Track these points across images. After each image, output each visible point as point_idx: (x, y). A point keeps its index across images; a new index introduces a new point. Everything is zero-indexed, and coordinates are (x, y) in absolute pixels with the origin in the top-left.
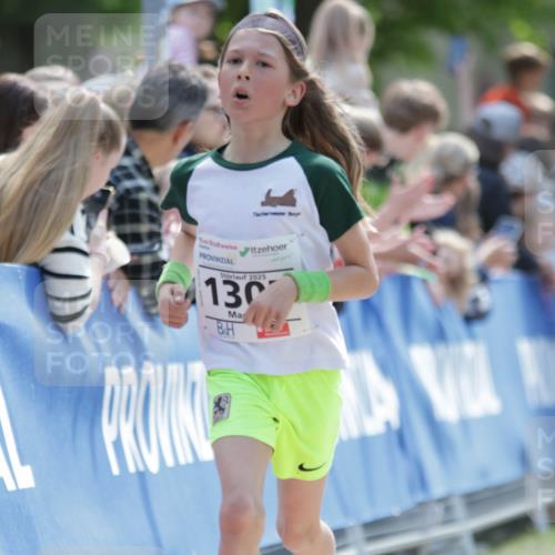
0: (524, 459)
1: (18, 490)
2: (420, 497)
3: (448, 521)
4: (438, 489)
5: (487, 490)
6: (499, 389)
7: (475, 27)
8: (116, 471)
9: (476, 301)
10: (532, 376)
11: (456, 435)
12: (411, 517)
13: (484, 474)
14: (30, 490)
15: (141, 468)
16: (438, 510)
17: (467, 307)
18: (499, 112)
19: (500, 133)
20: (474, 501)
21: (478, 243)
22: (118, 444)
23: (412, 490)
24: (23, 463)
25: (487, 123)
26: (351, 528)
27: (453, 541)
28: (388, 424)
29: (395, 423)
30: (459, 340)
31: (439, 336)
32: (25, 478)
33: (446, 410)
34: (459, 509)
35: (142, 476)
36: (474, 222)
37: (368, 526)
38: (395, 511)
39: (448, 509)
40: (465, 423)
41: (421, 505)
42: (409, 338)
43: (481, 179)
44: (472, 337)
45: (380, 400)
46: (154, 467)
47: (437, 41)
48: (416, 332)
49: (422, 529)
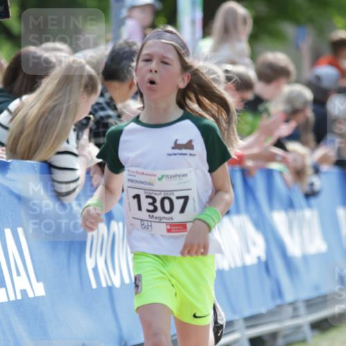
1: (35, 297)
2: (278, 302)
3: (295, 316)
4: (289, 297)
5: (319, 297)
6: (326, 238)
7: (311, 20)
8: (94, 286)
9: (312, 185)
11: (301, 266)
12: (273, 313)
13: (317, 288)
14: (42, 297)
15: (110, 284)
16: (290, 310)
17: (307, 188)
18: (326, 71)
19: (326, 84)
20: (311, 304)
21: (313, 150)
22: (95, 270)
23: (273, 297)
24: (38, 281)
25: (318, 78)
26: (236, 320)
27: (298, 328)
28: (259, 258)
29: (263, 257)
30: (301, 208)
31: (290, 205)
32: (39, 290)
33: (294, 249)
34: (302, 309)
35: (110, 289)
36: (311, 137)
37: (247, 319)
38: (263, 310)
39: (295, 309)
40: (305, 258)
41: (279, 306)
42: (272, 207)
43: (315, 111)
44: (310, 206)
45: (254, 244)
46: (117, 284)
48: (276, 203)
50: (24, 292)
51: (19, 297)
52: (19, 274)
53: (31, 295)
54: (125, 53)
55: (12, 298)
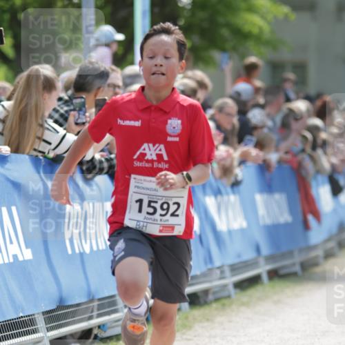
0: (258, 250)
1: (24, 261)
2: (209, 266)
3: (222, 278)
4: (217, 263)
5: (240, 263)
6: (246, 218)
7: (234, 49)
8: (70, 252)
10: (262, 211)
11: (226, 238)
13: (239, 256)
14: (30, 260)
16: (218, 272)
19: (244, 97)
20: (234, 269)
23: (206, 263)
24: (27, 247)
25: (238, 94)
27: (225, 286)
28: (195, 232)
30: (227, 194)
31: (217, 193)
32: (28, 254)
33: (222, 226)
34: (228, 273)
35: (82, 255)
38: (198, 273)
39: (222, 272)
40: (230, 232)
41: (210, 269)
42: (205, 193)
44: (234, 192)
47: (216, 55)
48: (208, 190)
49: (210, 281)
50: (15, 257)
51: (12, 260)
52: (11, 242)
53: (21, 258)
54: (89, 70)
55: (6, 261)
